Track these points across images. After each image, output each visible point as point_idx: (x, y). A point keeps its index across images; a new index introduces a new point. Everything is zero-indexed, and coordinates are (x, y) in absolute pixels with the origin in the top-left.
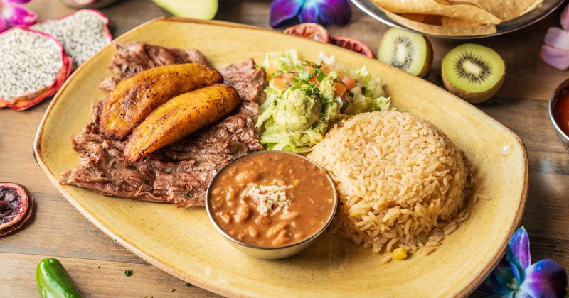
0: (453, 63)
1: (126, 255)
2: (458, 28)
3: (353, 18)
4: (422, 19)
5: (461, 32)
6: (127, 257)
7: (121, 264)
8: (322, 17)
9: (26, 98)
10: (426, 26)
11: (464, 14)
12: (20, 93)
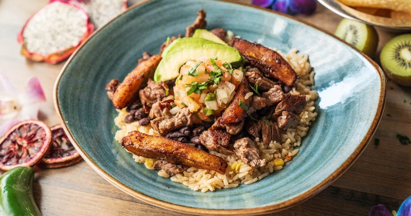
0: (392, 50)
1: (100, 189)
2: (402, 20)
3: (318, 9)
4: (374, 12)
5: (404, 23)
6: (100, 191)
7: (93, 195)
8: (292, 8)
9: (57, 54)
10: (374, 18)
11: (407, 8)
12: (54, 50)
